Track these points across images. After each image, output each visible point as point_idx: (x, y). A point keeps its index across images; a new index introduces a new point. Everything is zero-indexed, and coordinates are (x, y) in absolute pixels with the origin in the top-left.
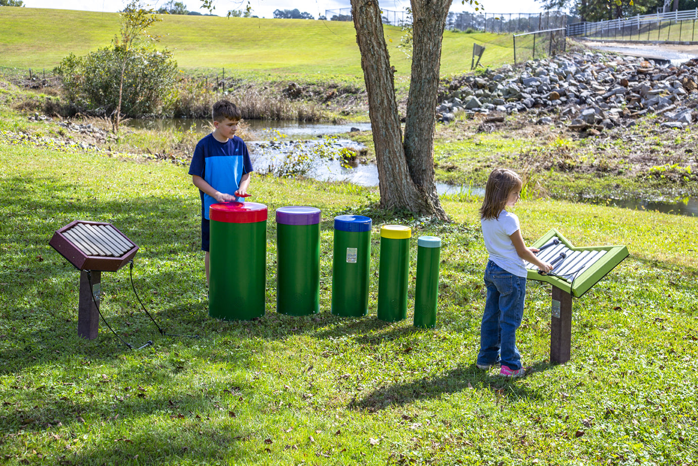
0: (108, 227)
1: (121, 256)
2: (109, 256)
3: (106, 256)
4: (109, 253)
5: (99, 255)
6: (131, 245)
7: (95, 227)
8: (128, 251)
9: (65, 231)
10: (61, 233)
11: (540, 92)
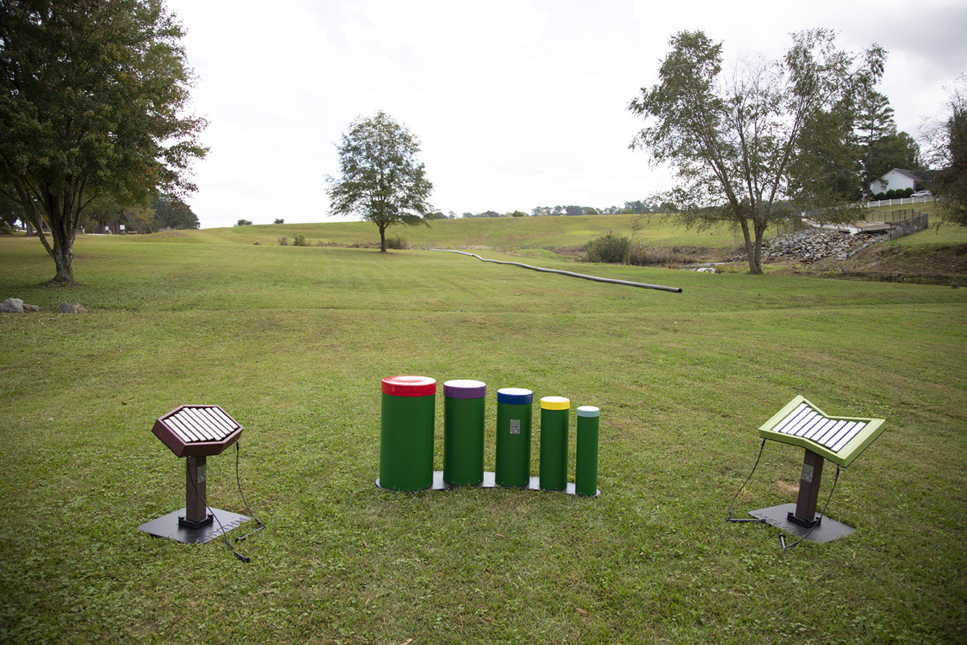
0: (215, 409)
1: (223, 439)
2: (211, 441)
3: (207, 441)
4: (210, 438)
5: (199, 441)
6: (236, 427)
7: (201, 410)
8: (232, 433)
9: (167, 418)
10: (163, 420)
11: (790, 248)
